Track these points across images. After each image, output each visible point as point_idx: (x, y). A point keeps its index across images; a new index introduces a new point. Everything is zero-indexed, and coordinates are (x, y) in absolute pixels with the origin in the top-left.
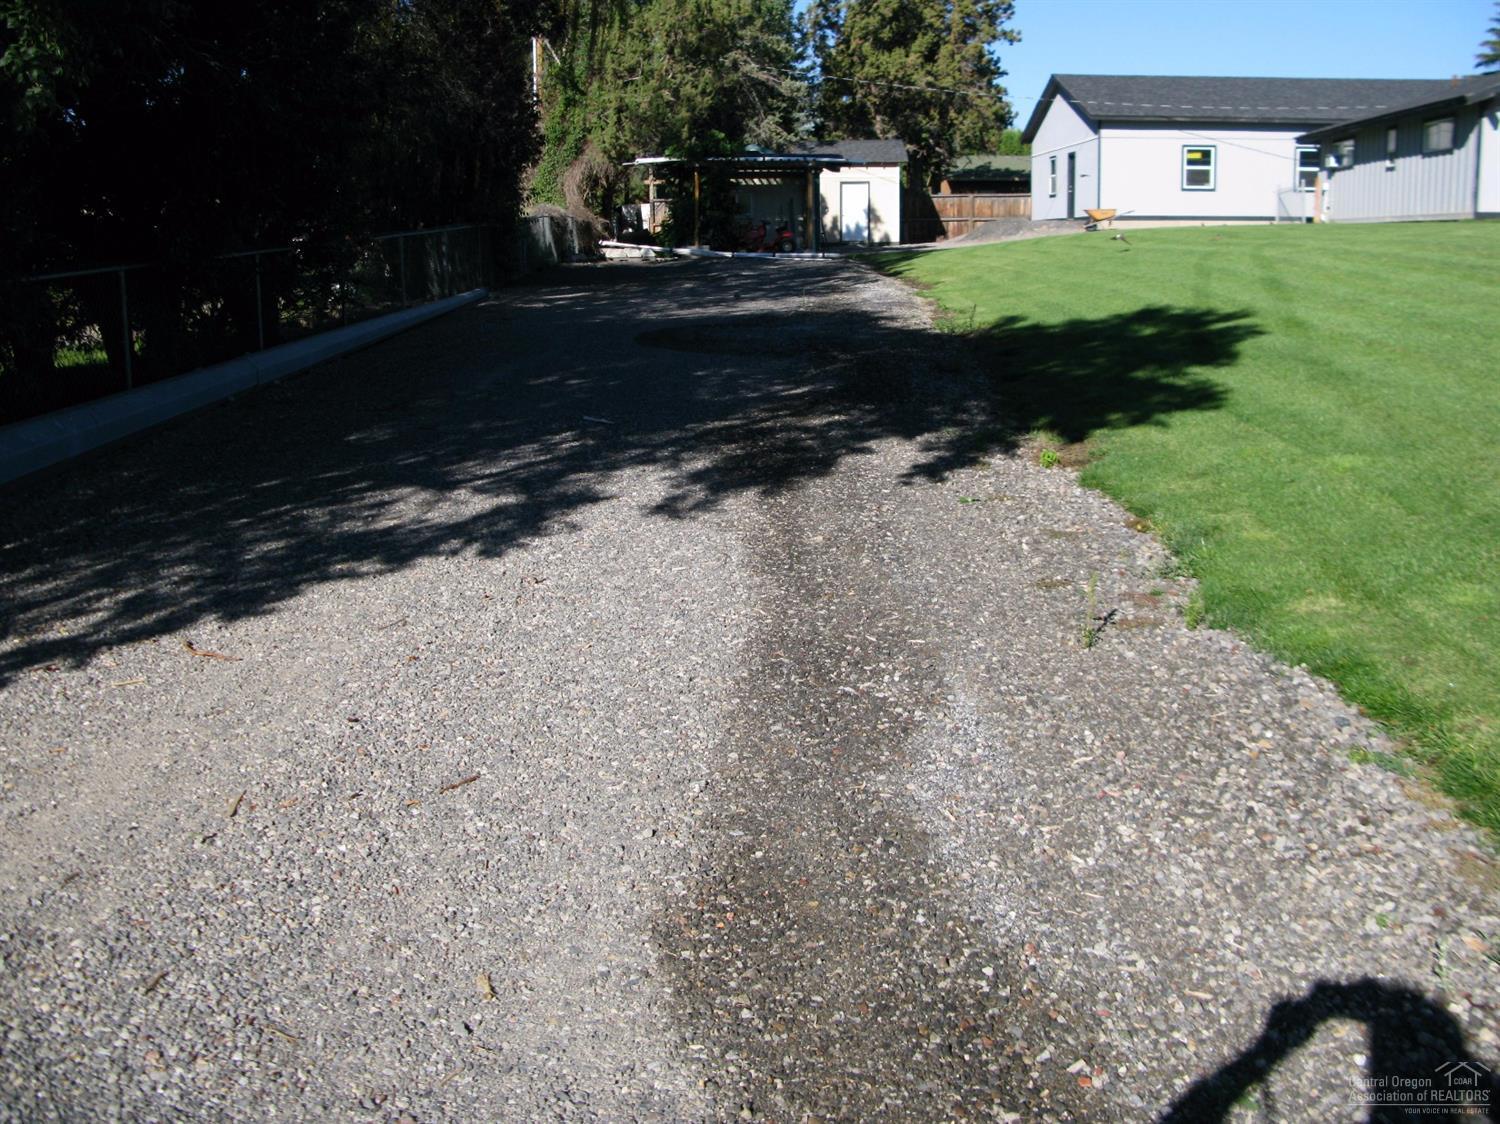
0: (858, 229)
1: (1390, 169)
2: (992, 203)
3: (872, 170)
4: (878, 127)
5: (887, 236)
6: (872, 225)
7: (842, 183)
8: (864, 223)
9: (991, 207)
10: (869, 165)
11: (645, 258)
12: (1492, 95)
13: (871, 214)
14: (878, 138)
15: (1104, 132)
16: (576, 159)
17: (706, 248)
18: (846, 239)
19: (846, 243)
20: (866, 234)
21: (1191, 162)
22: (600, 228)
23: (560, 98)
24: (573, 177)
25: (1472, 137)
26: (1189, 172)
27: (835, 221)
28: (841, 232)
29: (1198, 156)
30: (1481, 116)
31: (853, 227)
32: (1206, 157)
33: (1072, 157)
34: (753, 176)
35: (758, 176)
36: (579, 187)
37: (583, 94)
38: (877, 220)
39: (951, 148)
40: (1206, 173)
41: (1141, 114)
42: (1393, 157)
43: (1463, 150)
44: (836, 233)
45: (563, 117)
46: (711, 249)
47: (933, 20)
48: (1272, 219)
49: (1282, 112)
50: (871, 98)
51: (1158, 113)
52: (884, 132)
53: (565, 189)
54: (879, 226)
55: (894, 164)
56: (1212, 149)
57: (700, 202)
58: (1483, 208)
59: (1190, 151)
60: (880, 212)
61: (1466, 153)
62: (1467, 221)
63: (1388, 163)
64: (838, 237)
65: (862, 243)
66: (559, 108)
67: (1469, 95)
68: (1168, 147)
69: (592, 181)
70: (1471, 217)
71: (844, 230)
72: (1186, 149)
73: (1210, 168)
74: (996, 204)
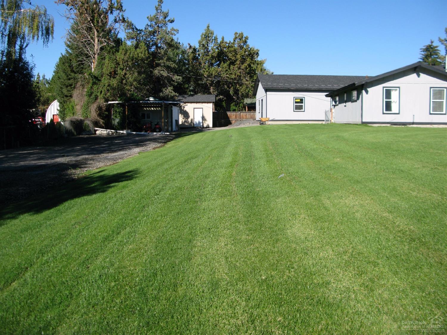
0: (199, 123)
1: (345, 106)
2: (246, 114)
3: (204, 104)
4: (211, 90)
5: (208, 125)
6: (204, 122)
7: (194, 108)
8: (201, 121)
9: (246, 116)
10: (202, 103)
11: (108, 134)
12: (364, 83)
13: (203, 118)
14: (212, 94)
15: (268, 93)
16: (95, 101)
17: (129, 131)
18: (195, 126)
19: (195, 127)
20: (202, 124)
21: (296, 102)
22: (101, 123)
23: (91, 81)
24: (94, 107)
25: (361, 96)
26: (296, 105)
27: (192, 120)
28: (194, 124)
29: (299, 100)
30: (362, 90)
31: (197, 122)
32: (302, 101)
33: (262, 100)
34: (151, 107)
35: (153, 107)
36: (96, 110)
37: (100, 80)
38: (205, 120)
39: (238, 97)
40: (302, 106)
41: (280, 87)
42: (346, 102)
43: (359, 100)
44: (192, 124)
45: (91, 87)
46: (131, 131)
47: (231, 57)
48: (324, 121)
49: (323, 86)
50: (208, 81)
51: (285, 87)
52: (213, 92)
53: (92, 111)
54: (206, 122)
55: (210, 102)
56: (304, 98)
57: (128, 116)
58: (363, 121)
59: (296, 99)
60: (206, 117)
61: (359, 101)
62: (360, 125)
63: (344, 104)
64: (193, 125)
65: (200, 127)
66: (90, 85)
67: (356, 83)
68: (289, 97)
69: (100, 108)
70: (361, 123)
71: (195, 123)
72: (295, 98)
73: (303, 104)
74: (247, 115)
